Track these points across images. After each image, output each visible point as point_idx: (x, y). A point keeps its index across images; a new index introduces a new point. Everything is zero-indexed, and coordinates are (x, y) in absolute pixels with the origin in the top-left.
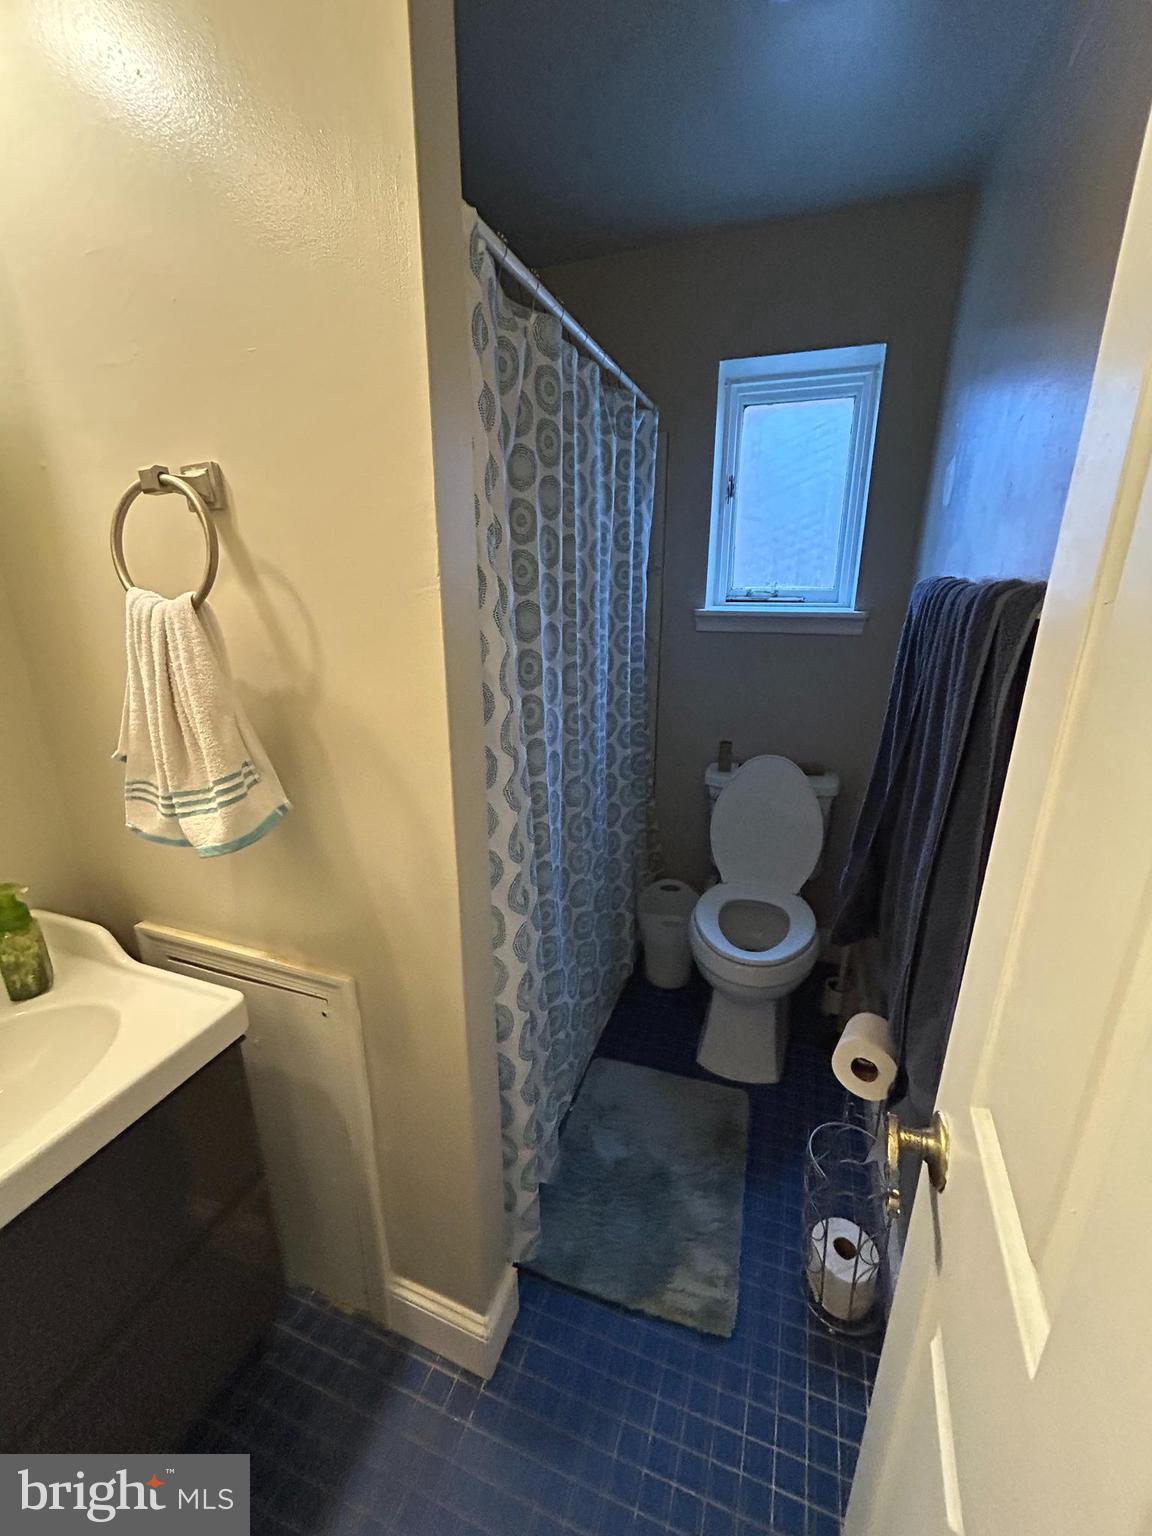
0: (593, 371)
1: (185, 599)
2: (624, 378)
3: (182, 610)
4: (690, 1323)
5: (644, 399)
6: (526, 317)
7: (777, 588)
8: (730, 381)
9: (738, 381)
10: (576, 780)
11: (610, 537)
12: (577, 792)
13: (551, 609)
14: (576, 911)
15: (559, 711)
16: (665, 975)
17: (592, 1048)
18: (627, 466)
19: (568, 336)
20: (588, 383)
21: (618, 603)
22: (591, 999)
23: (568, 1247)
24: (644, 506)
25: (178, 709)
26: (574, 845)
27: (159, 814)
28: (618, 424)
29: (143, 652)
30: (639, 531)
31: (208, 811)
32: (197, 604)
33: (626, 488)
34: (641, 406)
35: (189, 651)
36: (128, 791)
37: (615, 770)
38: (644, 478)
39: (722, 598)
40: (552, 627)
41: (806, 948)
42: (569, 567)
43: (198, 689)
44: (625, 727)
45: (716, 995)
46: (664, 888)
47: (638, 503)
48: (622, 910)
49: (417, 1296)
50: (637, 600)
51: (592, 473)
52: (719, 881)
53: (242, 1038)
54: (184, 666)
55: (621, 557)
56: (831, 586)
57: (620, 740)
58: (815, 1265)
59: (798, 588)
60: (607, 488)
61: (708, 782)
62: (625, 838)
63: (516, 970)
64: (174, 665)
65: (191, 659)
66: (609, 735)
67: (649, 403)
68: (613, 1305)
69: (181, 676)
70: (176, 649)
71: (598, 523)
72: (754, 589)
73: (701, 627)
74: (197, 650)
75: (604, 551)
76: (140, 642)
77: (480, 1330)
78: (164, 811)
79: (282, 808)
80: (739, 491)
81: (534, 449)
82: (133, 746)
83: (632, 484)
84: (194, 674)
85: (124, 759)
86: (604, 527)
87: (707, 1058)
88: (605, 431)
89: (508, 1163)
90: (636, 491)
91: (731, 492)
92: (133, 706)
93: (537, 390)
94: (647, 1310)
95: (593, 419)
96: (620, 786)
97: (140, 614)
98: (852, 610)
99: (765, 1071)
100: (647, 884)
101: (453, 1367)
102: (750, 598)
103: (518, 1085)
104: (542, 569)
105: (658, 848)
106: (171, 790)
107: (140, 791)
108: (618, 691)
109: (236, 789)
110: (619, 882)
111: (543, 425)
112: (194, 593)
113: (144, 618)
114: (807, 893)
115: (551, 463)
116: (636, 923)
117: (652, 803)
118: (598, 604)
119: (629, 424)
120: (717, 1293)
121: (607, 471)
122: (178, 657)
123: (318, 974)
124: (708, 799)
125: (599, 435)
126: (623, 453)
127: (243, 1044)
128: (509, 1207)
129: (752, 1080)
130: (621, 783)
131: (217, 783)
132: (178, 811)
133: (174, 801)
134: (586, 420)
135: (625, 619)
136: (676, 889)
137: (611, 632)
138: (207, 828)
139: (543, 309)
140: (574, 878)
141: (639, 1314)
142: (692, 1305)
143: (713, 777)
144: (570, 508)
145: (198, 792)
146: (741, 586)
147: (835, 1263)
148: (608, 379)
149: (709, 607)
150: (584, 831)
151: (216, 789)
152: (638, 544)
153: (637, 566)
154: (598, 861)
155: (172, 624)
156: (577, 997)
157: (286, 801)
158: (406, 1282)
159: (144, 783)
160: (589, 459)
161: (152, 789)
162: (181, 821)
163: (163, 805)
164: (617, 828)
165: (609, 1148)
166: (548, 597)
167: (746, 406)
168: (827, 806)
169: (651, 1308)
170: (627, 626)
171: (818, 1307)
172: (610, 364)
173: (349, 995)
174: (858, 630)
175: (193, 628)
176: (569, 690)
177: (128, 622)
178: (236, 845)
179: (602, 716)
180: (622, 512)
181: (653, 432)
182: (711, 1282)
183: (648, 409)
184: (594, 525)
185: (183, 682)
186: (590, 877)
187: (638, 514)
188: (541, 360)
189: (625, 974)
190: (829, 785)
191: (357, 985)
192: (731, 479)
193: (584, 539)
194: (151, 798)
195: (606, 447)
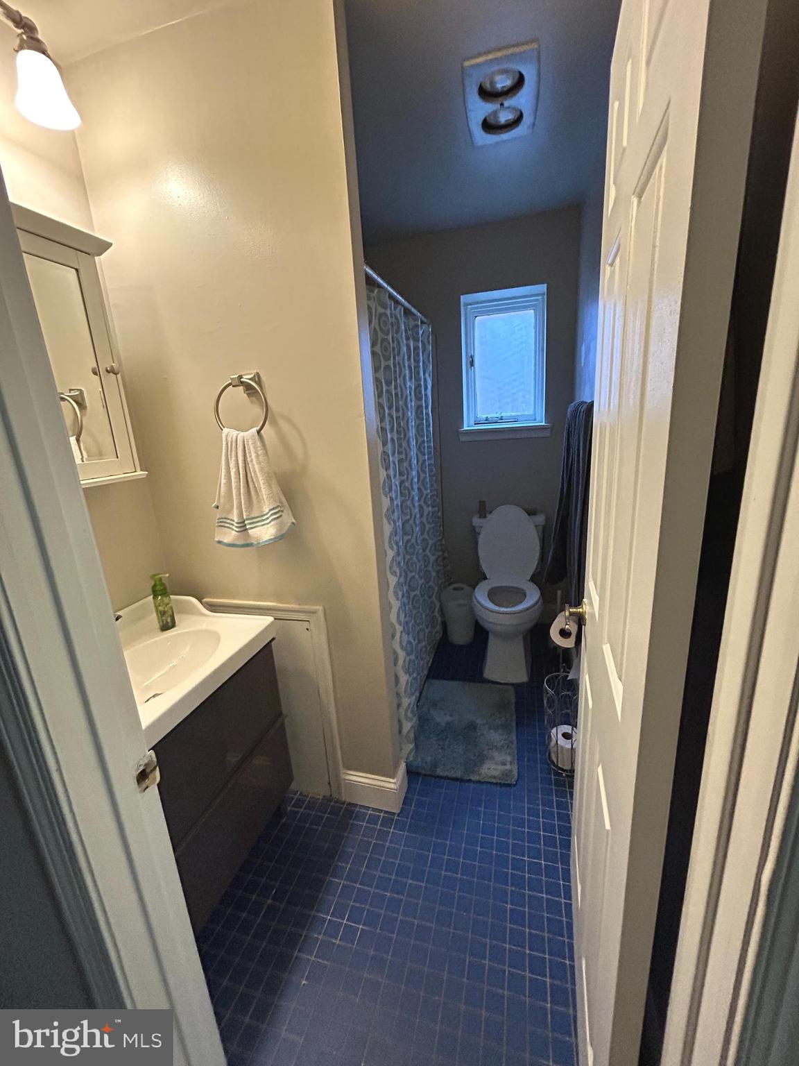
0: (400, 310)
1: (254, 430)
2: (413, 310)
3: (253, 436)
4: (494, 781)
5: (423, 319)
6: (373, 292)
7: (502, 415)
8: (466, 305)
9: (470, 304)
10: (407, 521)
11: (413, 394)
12: (408, 528)
13: (392, 430)
14: (413, 594)
15: (397, 483)
16: (461, 636)
17: (426, 672)
18: (418, 356)
19: (391, 297)
20: (399, 316)
21: (419, 428)
22: (424, 644)
23: (429, 759)
24: (427, 375)
25: (250, 480)
26: (409, 557)
27: (234, 532)
28: (413, 334)
29: (233, 455)
30: (426, 388)
31: (263, 525)
32: (259, 432)
33: (419, 367)
34: (422, 322)
35: (256, 452)
36: (218, 522)
37: (424, 520)
38: (426, 361)
39: (472, 422)
40: (392, 440)
41: (536, 603)
42: (397, 410)
43: (262, 469)
44: (427, 495)
45: (491, 637)
46: (454, 589)
47: (424, 373)
48: (434, 598)
49: (358, 778)
50: (428, 426)
51: (403, 361)
52: (485, 578)
53: (273, 639)
54: (254, 460)
55: (419, 403)
56: (531, 412)
57: (425, 502)
58: (553, 743)
59: (513, 414)
60: (410, 367)
61: (474, 525)
62: (432, 558)
63: (396, 604)
64: (249, 460)
65: (257, 456)
66: (419, 500)
67: (425, 320)
68: (456, 779)
69: (253, 465)
70: (250, 452)
71: (408, 386)
72: (489, 416)
73: (462, 439)
74: (260, 452)
75: (411, 400)
76: (231, 451)
77: (393, 786)
78: (237, 529)
79: (293, 523)
80: (476, 363)
81: (380, 353)
82: (222, 500)
83: (421, 364)
84: (259, 463)
85: (217, 507)
86: (410, 388)
87: (489, 673)
88: (407, 339)
89: (399, 706)
90: (423, 367)
91: (472, 364)
92: (223, 481)
93: (380, 325)
94: (472, 779)
95: (402, 334)
96: (427, 529)
97: (232, 438)
98: (543, 424)
99: (522, 676)
100: (445, 587)
101: (381, 811)
102: (487, 421)
103: (400, 663)
104: (387, 411)
105: (449, 568)
106: (245, 517)
107: (223, 523)
108: (422, 476)
109: (278, 512)
110: (431, 583)
111: (383, 340)
112: (258, 428)
113: (234, 440)
114: (533, 579)
115: (387, 359)
116: (441, 609)
117: (443, 542)
118: (410, 428)
119: (418, 333)
120: (508, 767)
121: (409, 359)
122: (251, 456)
123: (306, 607)
124: (474, 534)
125: (405, 341)
126: (416, 348)
127: (273, 643)
128: (400, 732)
129: (515, 681)
130: (428, 527)
131: (271, 510)
132: (248, 527)
133: (246, 522)
134: (400, 334)
135: (423, 436)
136: (462, 589)
137: (416, 443)
138: (265, 532)
139: (379, 286)
140: (410, 575)
141: (470, 781)
142: (496, 773)
143: (476, 521)
144: (396, 380)
145: (258, 517)
146: (482, 416)
147: (562, 742)
148: (407, 312)
149: (466, 428)
150: (412, 550)
151: (271, 513)
152: (426, 395)
153: (427, 407)
154: (420, 568)
155: (248, 442)
156: (416, 641)
157: (294, 521)
158: (352, 772)
159: (225, 518)
160: (402, 355)
161: (228, 521)
162: (250, 531)
163: (236, 527)
164: (427, 552)
165: (441, 718)
166: (390, 424)
167: (476, 317)
168: (541, 530)
169: (475, 778)
170: (424, 440)
171: (557, 766)
172: (406, 304)
173: (321, 614)
174: (547, 434)
175: (259, 443)
176: (401, 474)
177: (224, 443)
178: (279, 538)
179: (415, 487)
180: (418, 379)
181: (429, 336)
182: (504, 764)
183: (425, 323)
184: (406, 388)
185: (255, 466)
186: (417, 576)
187: (425, 380)
188: (381, 310)
189: (439, 636)
190: (540, 519)
191: (325, 610)
192: (472, 357)
193: (402, 395)
194: (228, 525)
195: (408, 346)
